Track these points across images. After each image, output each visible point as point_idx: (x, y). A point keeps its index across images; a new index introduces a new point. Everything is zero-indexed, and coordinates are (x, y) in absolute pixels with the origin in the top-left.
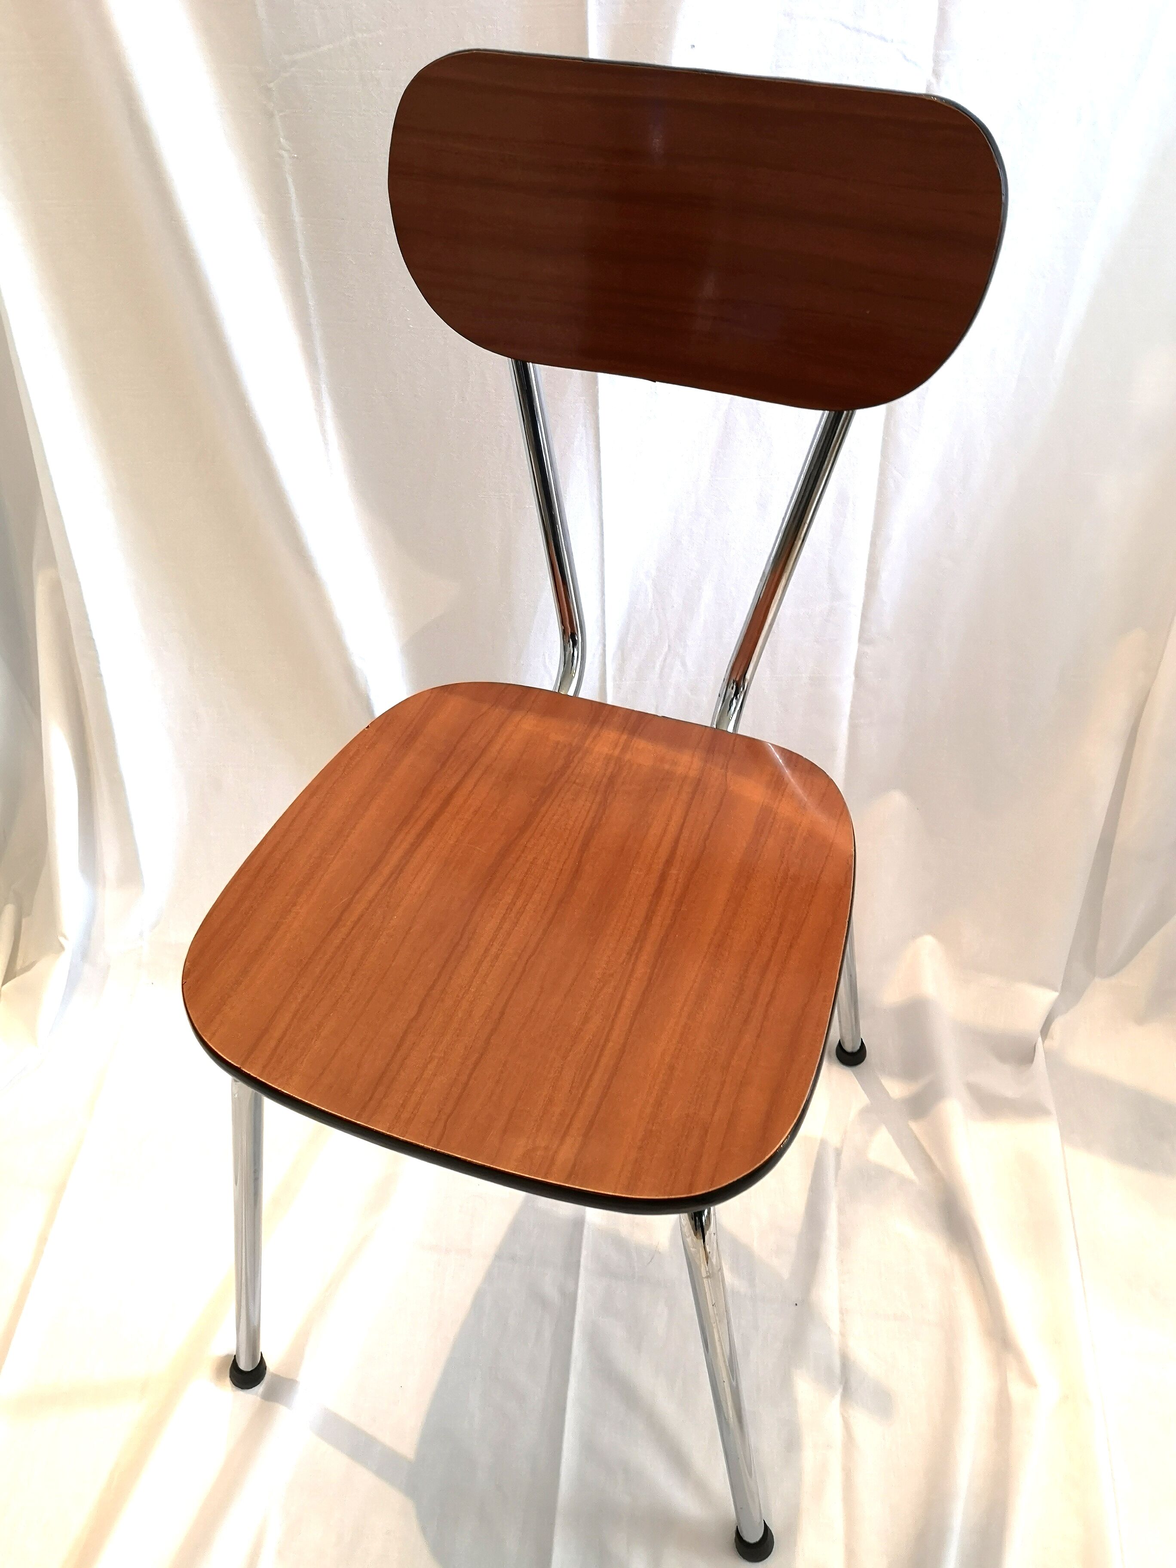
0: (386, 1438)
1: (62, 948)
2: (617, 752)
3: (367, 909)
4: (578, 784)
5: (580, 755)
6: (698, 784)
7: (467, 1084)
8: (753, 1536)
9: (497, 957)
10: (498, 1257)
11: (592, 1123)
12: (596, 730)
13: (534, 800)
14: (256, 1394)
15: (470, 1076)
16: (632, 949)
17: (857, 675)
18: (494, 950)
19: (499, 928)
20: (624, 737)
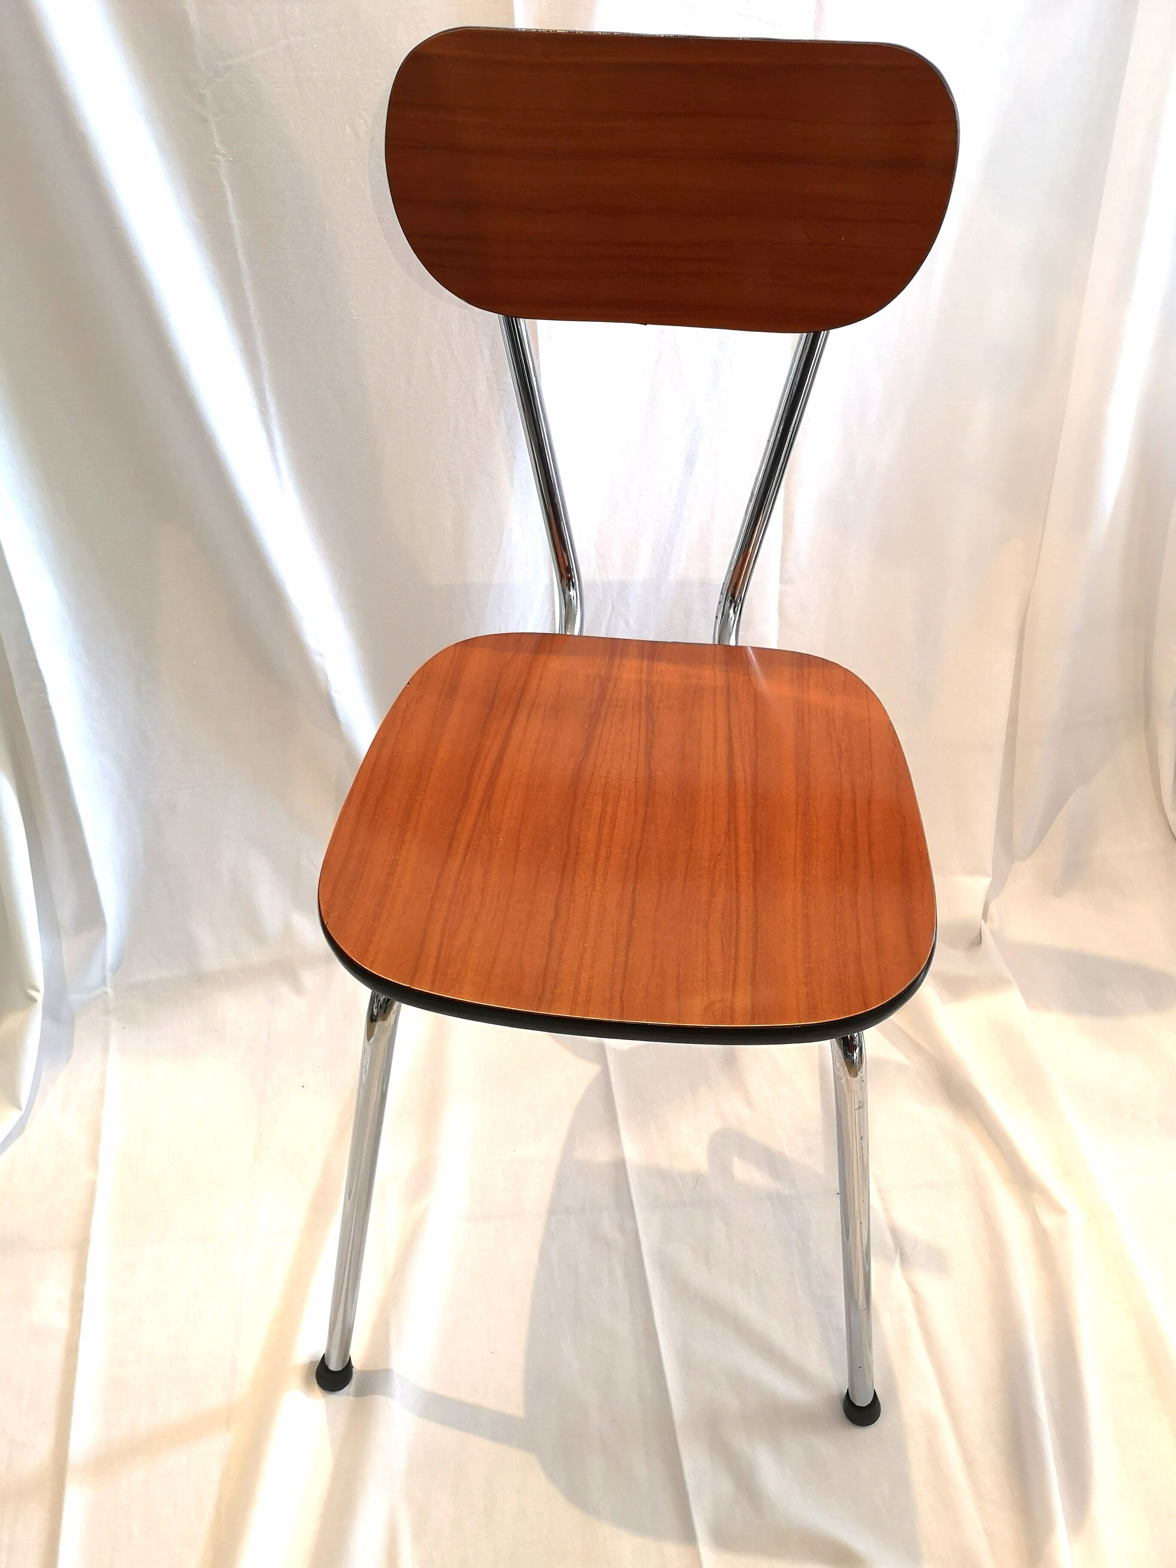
0: (489, 1402)
1: (33, 1000)
2: (644, 676)
3: (472, 837)
4: (620, 707)
5: (612, 684)
6: (728, 692)
7: (626, 964)
8: (863, 1401)
9: (608, 858)
10: (552, 1211)
11: (754, 973)
12: (617, 662)
13: (586, 726)
14: (348, 1394)
15: (627, 957)
16: (729, 830)
17: (781, 615)
18: (603, 852)
19: (600, 834)
20: (645, 663)
